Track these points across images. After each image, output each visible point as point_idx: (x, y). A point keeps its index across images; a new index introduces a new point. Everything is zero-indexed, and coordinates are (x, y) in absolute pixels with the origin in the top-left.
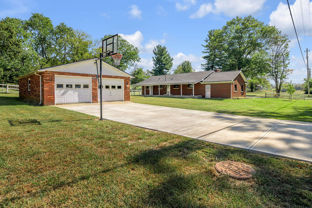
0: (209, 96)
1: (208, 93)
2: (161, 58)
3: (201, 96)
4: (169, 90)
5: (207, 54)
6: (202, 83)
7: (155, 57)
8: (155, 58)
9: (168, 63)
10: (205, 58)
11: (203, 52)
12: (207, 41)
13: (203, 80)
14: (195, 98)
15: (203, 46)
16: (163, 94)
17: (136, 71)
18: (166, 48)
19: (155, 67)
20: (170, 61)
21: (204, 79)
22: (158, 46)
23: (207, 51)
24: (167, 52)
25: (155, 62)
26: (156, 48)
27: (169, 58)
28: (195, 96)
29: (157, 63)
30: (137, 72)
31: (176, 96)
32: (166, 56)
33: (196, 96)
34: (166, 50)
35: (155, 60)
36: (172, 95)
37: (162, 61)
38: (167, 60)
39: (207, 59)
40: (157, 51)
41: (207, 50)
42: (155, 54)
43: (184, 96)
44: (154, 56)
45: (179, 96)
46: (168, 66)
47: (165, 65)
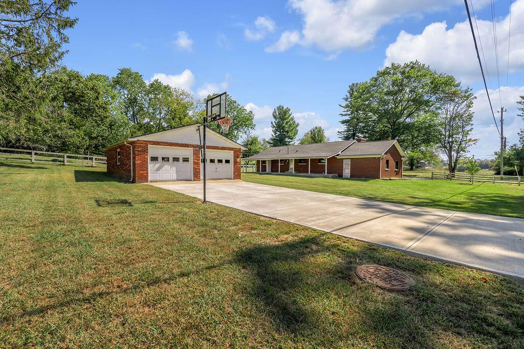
0: (349, 176)
1: (347, 172)
2: (283, 123)
3: (337, 174)
4: (292, 166)
5: (347, 118)
6: (338, 157)
7: (275, 122)
8: (274, 124)
9: (293, 129)
10: (343, 122)
11: (340, 115)
12: (346, 99)
13: (340, 153)
14: (328, 177)
15: (341, 106)
16: (284, 172)
18: (289, 110)
19: (274, 135)
21: (342, 152)
22: (280, 106)
23: (347, 113)
24: (291, 115)
25: (274, 128)
26: (276, 109)
27: (294, 123)
29: (277, 130)
30: (250, 141)
31: (302, 175)
32: (290, 120)
33: (330, 175)
34: (290, 112)
36: (296, 173)
37: (284, 127)
38: (290, 125)
39: (346, 125)
40: (277, 113)
41: (347, 111)
42: (275, 117)
43: (313, 175)
44: (274, 120)
45: (306, 174)
46: (292, 133)
47: (287, 132)
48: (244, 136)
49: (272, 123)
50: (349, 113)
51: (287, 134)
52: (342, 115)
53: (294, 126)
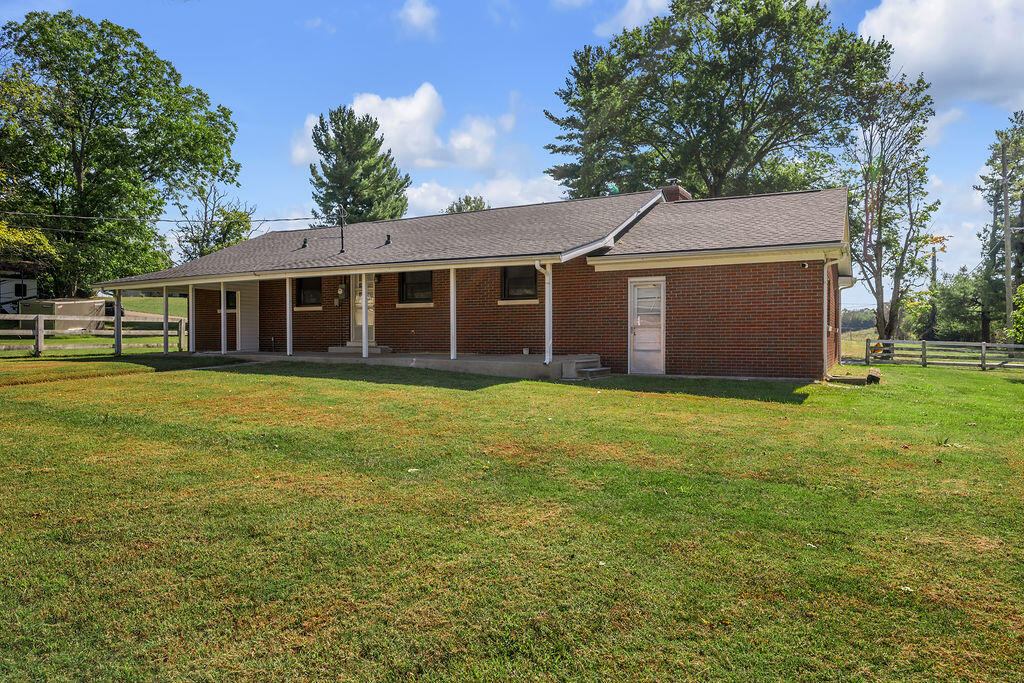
0: (658, 363)
1: (648, 343)
2: (354, 170)
3: (596, 357)
5: (572, 159)
6: (601, 265)
7: (323, 166)
8: (320, 172)
9: (387, 195)
10: (559, 173)
11: (548, 147)
12: (567, 96)
13: (609, 241)
14: (559, 378)
15: (552, 118)
16: (322, 348)
17: (213, 227)
18: (375, 126)
19: (320, 213)
20: (393, 188)
21: (616, 238)
22: (340, 110)
23: (569, 143)
24: (380, 143)
25: (323, 190)
26: (327, 119)
27: (393, 174)
28: (562, 359)
29: (330, 197)
30: (217, 229)
31: (413, 362)
32: (377, 163)
33: (572, 364)
34: (377, 135)
35: (325, 179)
36: (384, 353)
37: (355, 185)
38: (379, 179)
39: (566, 183)
40: (332, 135)
41: (571, 137)
42: (322, 147)
43: (477, 364)
44: (318, 158)
45: (432, 362)
46: (385, 207)
47: (369, 203)
48: (195, 207)
49: (313, 170)
50: (575, 143)
51: (368, 211)
52: (554, 149)
53: (394, 183)
